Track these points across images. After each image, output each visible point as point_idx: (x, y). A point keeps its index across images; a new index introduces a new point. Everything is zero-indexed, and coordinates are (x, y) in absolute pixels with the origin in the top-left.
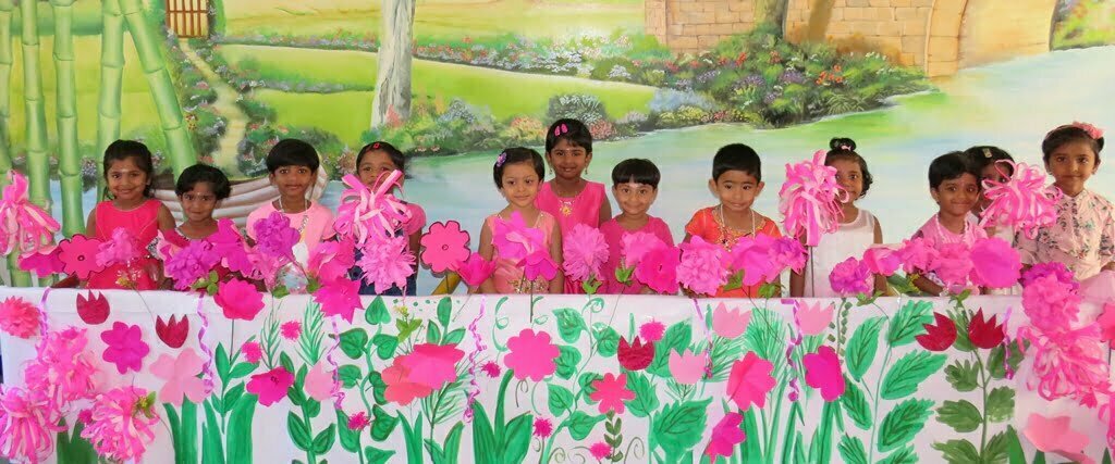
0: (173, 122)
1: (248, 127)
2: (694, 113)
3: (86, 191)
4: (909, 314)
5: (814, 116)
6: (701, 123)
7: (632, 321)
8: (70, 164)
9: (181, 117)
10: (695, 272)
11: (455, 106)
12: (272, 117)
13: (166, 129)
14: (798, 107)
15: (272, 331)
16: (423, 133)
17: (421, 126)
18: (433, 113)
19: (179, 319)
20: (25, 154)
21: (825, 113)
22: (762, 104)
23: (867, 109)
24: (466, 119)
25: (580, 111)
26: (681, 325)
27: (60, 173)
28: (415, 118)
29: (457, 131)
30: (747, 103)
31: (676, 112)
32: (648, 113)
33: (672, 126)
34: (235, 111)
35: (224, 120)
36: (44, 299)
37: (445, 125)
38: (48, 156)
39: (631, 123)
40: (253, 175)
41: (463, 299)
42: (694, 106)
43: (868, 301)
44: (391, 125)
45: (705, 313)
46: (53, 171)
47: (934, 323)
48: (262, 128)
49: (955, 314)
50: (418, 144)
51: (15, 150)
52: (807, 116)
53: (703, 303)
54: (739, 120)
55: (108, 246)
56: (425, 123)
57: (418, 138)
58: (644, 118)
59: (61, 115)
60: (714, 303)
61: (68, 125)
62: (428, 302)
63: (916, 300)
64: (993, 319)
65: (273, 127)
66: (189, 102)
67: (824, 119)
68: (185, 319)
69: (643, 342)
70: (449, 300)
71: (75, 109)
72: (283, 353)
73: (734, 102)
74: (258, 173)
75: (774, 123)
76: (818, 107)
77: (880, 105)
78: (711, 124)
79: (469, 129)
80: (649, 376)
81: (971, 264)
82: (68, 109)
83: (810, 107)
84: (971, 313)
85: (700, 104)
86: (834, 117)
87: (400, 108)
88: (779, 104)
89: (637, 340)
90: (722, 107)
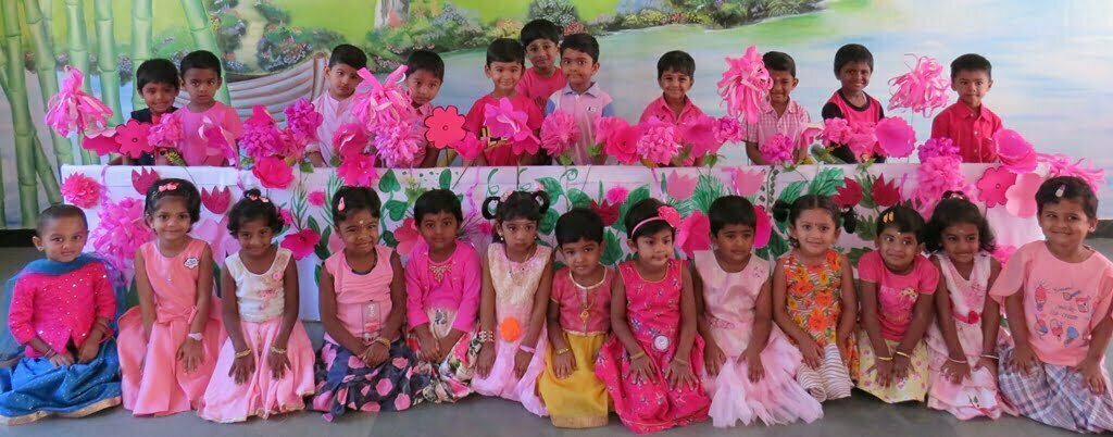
0: (199, 24)
1: (266, 28)
2: (654, 15)
3: (123, 84)
4: (825, 178)
5: (757, 17)
6: (661, 24)
7: (601, 186)
8: (107, 61)
9: (206, 20)
10: (652, 145)
11: (448, 9)
12: (287, 20)
13: (193, 30)
14: (743, 10)
15: (301, 198)
16: (419, 33)
17: (417, 27)
18: (428, 15)
19: (221, 189)
20: (67, 52)
21: (766, 16)
22: (712, 7)
23: (801, 11)
24: (458, 21)
25: (556, 14)
26: (641, 189)
27: (99, 69)
28: (412, 20)
29: (449, 32)
30: (700, 7)
31: (639, 14)
32: (615, 15)
33: (636, 27)
34: (255, 14)
35: (245, 22)
36: (103, 173)
37: (440, 27)
38: (88, 54)
39: (600, 24)
40: (271, 70)
41: (460, 170)
42: (655, 9)
43: (792, 169)
44: (391, 26)
45: (660, 180)
46: (93, 67)
47: (844, 186)
48: (278, 29)
49: (860, 178)
50: (416, 42)
51: (58, 49)
52: (750, 18)
53: (659, 171)
54: (692, 22)
55: (157, 129)
56: (421, 24)
57: (416, 37)
58: (611, 20)
59: (98, 18)
60: (668, 172)
61: (105, 26)
62: (431, 173)
63: (830, 167)
64: (891, 183)
65: (287, 28)
66: (213, 7)
67: (764, 21)
68: (227, 189)
69: (610, 204)
70: (449, 173)
71: (111, 13)
72: (310, 217)
73: (688, 6)
74: (275, 69)
75: (722, 24)
76: (760, 10)
77: (811, 9)
78: (668, 25)
79: (460, 30)
80: (614, 231)
81: (875, 139)
82: (104, 12)
83: (753, 10)
84: (875, 177)
85: (659, 8)
86: (773, 19)
87: (399, 11)
88: (726, 8)
89: (605, 202)
90: (679, 10)
